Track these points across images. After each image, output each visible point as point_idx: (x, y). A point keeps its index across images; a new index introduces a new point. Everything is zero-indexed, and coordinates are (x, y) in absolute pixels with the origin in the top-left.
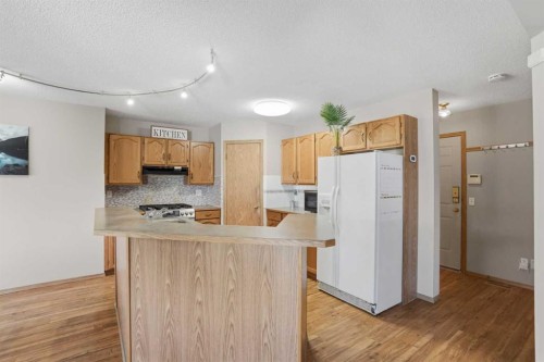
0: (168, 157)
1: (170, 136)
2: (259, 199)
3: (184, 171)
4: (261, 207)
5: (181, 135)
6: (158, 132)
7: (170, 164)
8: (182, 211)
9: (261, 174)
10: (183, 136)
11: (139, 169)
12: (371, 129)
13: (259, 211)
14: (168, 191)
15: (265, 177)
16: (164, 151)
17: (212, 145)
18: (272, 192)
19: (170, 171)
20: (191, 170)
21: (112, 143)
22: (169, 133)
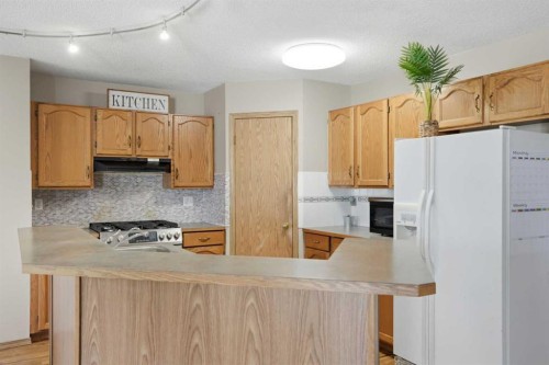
0: (136, 141)
1: (140, 107)
2: (291, 213)
3: (165, 166)
4: (294, 225)
5: (158, 104)
6: (119, 100)
7: (140, 153)
8: (162, 232)
9: (294, 171)
10: (161, 105)
11: (89, 162)
12: (491, 87)
13: (290, 232)
14: (137, 199)
15: (301, 175)
16: (129, 133)
17: (210, 121)
18: (312, 200)
19: (140, 165)
20: (176, 164)
21: (43, 119)
22: (139, 102)
